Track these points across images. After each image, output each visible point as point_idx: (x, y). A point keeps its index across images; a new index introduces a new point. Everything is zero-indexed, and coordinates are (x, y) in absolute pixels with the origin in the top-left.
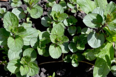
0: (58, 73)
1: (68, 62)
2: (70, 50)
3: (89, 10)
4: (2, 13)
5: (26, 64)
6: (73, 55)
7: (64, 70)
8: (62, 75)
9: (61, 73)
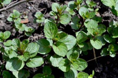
0: (97, 70)
1: (105, 56)
2: (107, 41)
3: (112, 5)
4: (30, 31)
5: (74, 61)
6: (109, 46)
7: (101, 66)
8: (100, 71)
9: (99, 70)
